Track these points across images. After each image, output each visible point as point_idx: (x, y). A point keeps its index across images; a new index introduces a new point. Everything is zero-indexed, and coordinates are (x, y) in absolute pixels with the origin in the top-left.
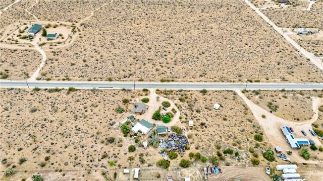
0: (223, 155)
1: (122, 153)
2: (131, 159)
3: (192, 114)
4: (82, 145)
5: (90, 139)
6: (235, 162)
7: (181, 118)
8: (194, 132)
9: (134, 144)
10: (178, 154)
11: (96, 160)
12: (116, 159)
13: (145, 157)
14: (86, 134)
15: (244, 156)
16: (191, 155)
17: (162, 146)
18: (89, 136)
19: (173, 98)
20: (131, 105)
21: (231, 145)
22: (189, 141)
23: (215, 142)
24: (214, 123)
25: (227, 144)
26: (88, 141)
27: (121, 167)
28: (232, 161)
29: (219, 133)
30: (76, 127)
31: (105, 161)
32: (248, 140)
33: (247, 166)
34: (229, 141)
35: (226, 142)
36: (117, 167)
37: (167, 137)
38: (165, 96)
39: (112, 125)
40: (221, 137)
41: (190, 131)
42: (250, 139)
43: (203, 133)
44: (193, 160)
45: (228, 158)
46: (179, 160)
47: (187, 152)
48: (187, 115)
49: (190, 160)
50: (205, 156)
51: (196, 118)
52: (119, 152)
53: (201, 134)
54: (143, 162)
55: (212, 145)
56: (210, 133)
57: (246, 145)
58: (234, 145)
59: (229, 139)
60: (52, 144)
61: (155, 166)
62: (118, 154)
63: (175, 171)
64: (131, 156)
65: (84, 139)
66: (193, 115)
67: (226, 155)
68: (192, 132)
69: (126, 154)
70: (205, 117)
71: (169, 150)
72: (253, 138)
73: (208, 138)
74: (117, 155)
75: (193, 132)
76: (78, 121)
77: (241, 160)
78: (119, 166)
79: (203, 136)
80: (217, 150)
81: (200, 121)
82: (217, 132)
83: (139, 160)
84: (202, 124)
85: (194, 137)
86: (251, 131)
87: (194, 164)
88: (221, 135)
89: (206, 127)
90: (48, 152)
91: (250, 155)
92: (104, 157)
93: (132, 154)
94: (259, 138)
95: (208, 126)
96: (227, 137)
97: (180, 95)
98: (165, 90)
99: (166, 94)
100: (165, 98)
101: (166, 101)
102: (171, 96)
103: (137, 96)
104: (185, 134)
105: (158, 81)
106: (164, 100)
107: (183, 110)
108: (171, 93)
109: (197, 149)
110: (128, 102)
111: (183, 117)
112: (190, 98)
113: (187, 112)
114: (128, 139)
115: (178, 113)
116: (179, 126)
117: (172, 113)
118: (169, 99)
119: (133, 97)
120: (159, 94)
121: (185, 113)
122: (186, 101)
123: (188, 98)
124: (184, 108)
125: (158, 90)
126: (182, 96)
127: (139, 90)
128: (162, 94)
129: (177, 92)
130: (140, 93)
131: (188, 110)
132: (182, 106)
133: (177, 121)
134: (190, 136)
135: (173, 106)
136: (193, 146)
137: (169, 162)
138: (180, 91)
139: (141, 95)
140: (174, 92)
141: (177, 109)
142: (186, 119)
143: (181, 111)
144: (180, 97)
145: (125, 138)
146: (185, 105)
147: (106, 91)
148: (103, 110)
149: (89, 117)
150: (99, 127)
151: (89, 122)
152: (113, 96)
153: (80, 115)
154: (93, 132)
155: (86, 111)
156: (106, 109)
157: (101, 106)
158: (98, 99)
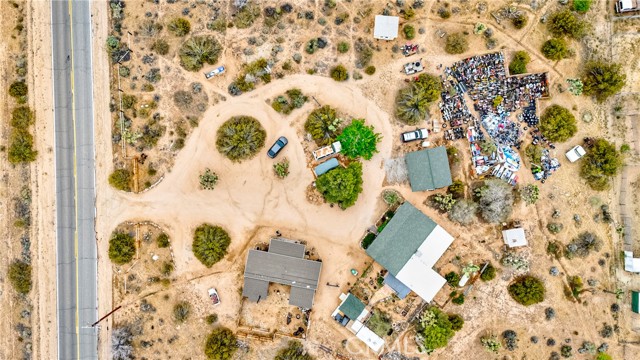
1: (549, 327)
2: (573, 289)
3: (309, 16)
7: (338, 74)
9: (501, 284)
10: (549, 104)
12: (575, 346)
13: (565, 237)
16: (549, 50)
17: (512, 166)
19: (181, 98)
20: (248, 318)
22: (476, 48)
27: (611, 323)
36: (612, 341)
37: (459, 145)
38: (165, 141)
41: (419, 40)
44: (574, 45)
46: (575, 102)
47: (537, 64)
48: (322, 44)
49: (578, 58)
52: (542, 343)
54: (587, 243)
61: (609, 198)
62: (551, 342)
63: (628, 123)
64: (560, 291)
66: (318, 14)
68: (429, 31)
69: (549, 313)
71: (525, 137)
74: (556, 348)
75: (427, 25)
78: (606, 331)
83: (578, 260)
85: (452, 25)
87: (594, 44)
93: (553, 287)
97: (161, 62)
98: (117, 137)
99: (151, 135)
100: (190, 142)
101: (213, 137)
102: (167, 111)
103: (172, 292)
104: (438, 62)
105: (26, 178)
106: (201, 146)
107: (284, 57)
108: (138, 107)
109: (518, 23)
110: (225, 332)
111: (332, 64)
112: (186, 12)
113: (294, 36)
114: (475, 311)
115: (300, 81)
116: (393, 88)
117: (302, 113)
118: (195, 123)
119: (182, 312)
120: (152, 172)
121: (301, 51)
122: (205, 33)
123: (187, 18)
124: (263, 52)
125: (122, 179)
126: (163, 49)
127: (115, 282)
128: (152, 154)
129: (134, 73)
130: (143, 274)
131: (281, 34)
132: (250, 60)
133: (358, 92)
134: (453, 45)
135: (255, 105)
136: (509, 42)
137: (588, 143)
138: (118, 54)
139: (168, 267)
140: (135, 93)
141: (278, 88)
142: (343, 48)
143: (286, 67)
144: (177, 59)
145: (467, 325)
146: (245, 45)
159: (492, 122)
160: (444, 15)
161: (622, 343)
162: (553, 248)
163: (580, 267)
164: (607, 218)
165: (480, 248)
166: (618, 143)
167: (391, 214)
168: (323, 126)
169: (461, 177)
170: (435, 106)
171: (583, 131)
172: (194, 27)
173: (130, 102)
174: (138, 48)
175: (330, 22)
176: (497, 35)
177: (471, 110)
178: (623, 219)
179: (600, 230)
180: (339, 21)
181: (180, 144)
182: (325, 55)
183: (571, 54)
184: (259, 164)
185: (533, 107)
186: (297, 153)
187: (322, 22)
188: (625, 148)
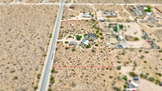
1: (99, 48)
3: (76, 31)
4: (97, 59)
5: (93, 57)
9: (94, 45)
10: (97, 35)
11: (104, 54)
13: (100, 42)
14: (91, 59)
18: (91, 58)
19: (65, 35)
22: (90, 33)
23: (90, 28)
26: (95, 58)
30: (86, 63)
33: (98, 24)
38: (63, 37)
39: (84, 52)
41: (85, 32)
46: (99, 35)
49: (99, 33)
54: (102, 43)
58: (91, 25)
59: (88, 26)
60: (98, 69)
61: (103, 40)
64: (100, 45)
65: (93, 59)
71: (95, 37)
72: (87, 22)
76: (82, 63)
80: (94, 28)
81: (80, 30)
82: (85, 27)
86: (84, 22)
90: (103, 70)
91: (94, 23)
92: (102, 52)
95: (83, 29)
97: (63, 33)
98: (59, 37)
101: (67, 37)
103: (62, 45)
104: (87, 33)
105: (50, 39)
109: (94, 32)
111: (78, 33)
116: (83, 34)
117: (75, 36)
125: (59, 39)
133: (80, 35)
135: (71, 35)
138: (60, 33)
141: (73, 34)
144: (65, 33)
146: (71, 32)
147: (56, 56)
148: (73, 56)
149: (79, 60)
150: (85, 55)
151: (82, 59)
152: (62, 53)
153: (77, 63)
154: (89, 57)
155: (74, 61)
156: (73, 54)
157: (70, 56)
158: (64, 58)
159: (92, 36)
166: (103, 37)
168: (77, 36)
176: (92, 32)
184: (71, 38)
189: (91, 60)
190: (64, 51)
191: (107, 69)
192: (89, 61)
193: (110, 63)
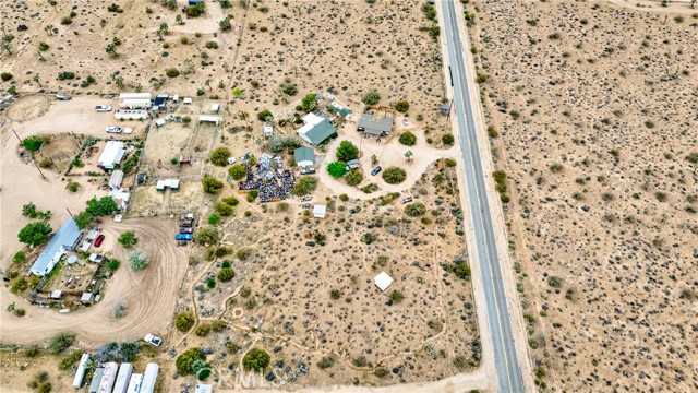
0: (221, 260)
1: (258, 105)
2: (244, 116)
3: (358, 223)
6: (196, 279)
7: (345, 198)
8: (296, 218)
9: (276, 119)
10: (240, 181)
11: (251, 77)
12: (248, 99)
13: (243, 133)
14: (309, 62)
15: (208, 304)
16: (234, 202)
17: (263, 158)
18: (306, 66)
19: (424, 193)
21: (247, 284)
22: (272, 205)
23: (261, 252)
24: (324, 265)
25: (251, 277)
27: (230, 105)
28: (201, 274)
29: (289, 269)
30: (328, 49)
31: (247, 86)
32: (254, 330)
33: (181, 301)
34: (257, 282)
35: (258, 275)
36: (231, 99)
37: (288, 167)
38: (431, 177)
39: (330, 90)
40: (274, 269)
41: (302, 210)
42: (257, 337)
43: (292, 235)
44: (221, 203)
45: (209, 268)
47: (242, 197)
48: (352, 211)
49: (220, 198)
50: (225, 226)
51: (343, 230)
52: (262, 101)
53: (288, 229)
54: (234, 130)
55: (254, 246)
56: (290, 249)
57: (240, 320)
58: (246, 293)
59: (266, 287)
61: (219, 145)
62: (258, 101)
63: (202, 172)
64: (250, 116)
65: (298, 60)
66: (354, 224)
67: (218, 266)
68: (296, 213)
69: (257, 109)
70: (345, 249)
71: (254, 169)
72: (261, 347)
73: (276, 241)
74: (256, 99)
75: (297, 216)
76: (344, 49)
77: (197, 294)
78: (233, 102)
79: (281, 232)
80: (236, 251)
81: (331, 237)
82: (292, 266)
83: (239, 125)
84: (320, 239)
85: (282, 216)
86: (286, 351)
87: (211, 204)
88: (281, 271)
89: (312, 244)
90: (277, 29)
91: (210, 320)
92: (256, 85)
93: (253, 117)
94: (257, 362)
95: (313, 250)
96: (271, 282)
97: (435, 207)
98: (455, 179)
99: (438, 179)
100: (419, 176)
101: (408, 177)
102: (431, 188)
103: (425, 125)
104: (293, 201)
105: (496, 167)
106: (413, 175)
107: (372, 207)
108: (445, 190)
109: (248, 214)
110: (400, 111)
111: (348, 203)
112: (423, 228)
113: (367, 215)
114: (290, 112)
115: (364, 197)
116: (317, 191)
117: (364, 184)
118: (417, 183)
119: (420, 118)
120: (436, 165)
121: (363, 209)
122: (413, 219)
123: (423, 225)
124: (383, 209)
125: (451, 164)
126: (435, 213)
127: (450, 129)
128: (437, 172)
129: (449, 204)
130: (438, 131)
131: (373, 216)
132: (389, 206)
133: (335, 190)
134: (284, 207)
135: (387, 189)
136: (255, 207)
137: (224, 164)
138: (457, 212)
139: (427, 132)
140: (447, 196)
141: (375, 195)
142: (342, 209)
143: (371, 203)
144: (427, 208)
145: (294, 108)
146: (392, 213)
147: (438, 77)
148: (373, 76)
149: (353, 61)
150: (327, 75)
151: (339, 63)
152: (419, 89)
153: (358, 50)
154: (315, 69)
155: (370, 56)
156: (375, 81)
157: (384, 73)
158: (407, 68)
159: (270, 175)
160: (286, 219)
161: (227, 98)
162: (250, 129)
163: (239, 123)
164: (223, 138)
165: (283, 131)
166: (210, 164)
167: (323, 143)
168: (354, 179)
169: (288, 157)
170: (297, 183)
171: (225, 170)
172: (419, 222)
173: (450, 192)
174: (447, 213)
175: (347, 220)
176: (260, 210)
177: (279, 180)
178: (214, 138)
179: (227, 134)
180: (343, 220)
181: (424, 175)
182: (350, 206)
183: (224, 200)
184: (385, 165)
185: (248, 179)
186: (366, 168)
187: (352, 221)
188: (207, 161)
189: (310, 56)
190: (412, 95)
191: (264, 30)
192: (316, 54)
193: (244, 45)
